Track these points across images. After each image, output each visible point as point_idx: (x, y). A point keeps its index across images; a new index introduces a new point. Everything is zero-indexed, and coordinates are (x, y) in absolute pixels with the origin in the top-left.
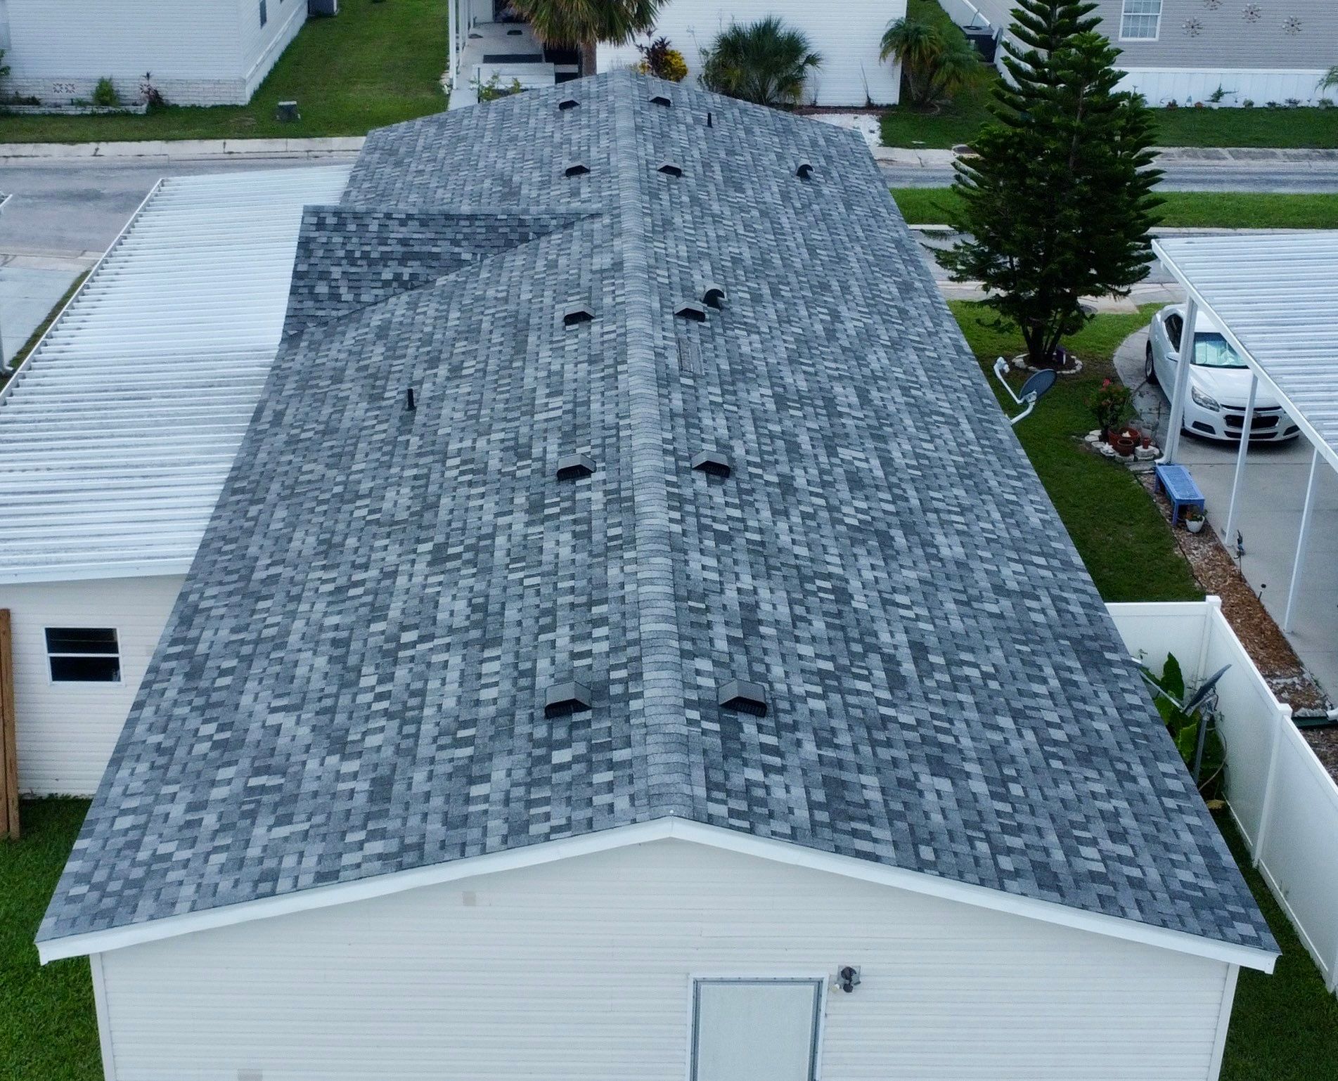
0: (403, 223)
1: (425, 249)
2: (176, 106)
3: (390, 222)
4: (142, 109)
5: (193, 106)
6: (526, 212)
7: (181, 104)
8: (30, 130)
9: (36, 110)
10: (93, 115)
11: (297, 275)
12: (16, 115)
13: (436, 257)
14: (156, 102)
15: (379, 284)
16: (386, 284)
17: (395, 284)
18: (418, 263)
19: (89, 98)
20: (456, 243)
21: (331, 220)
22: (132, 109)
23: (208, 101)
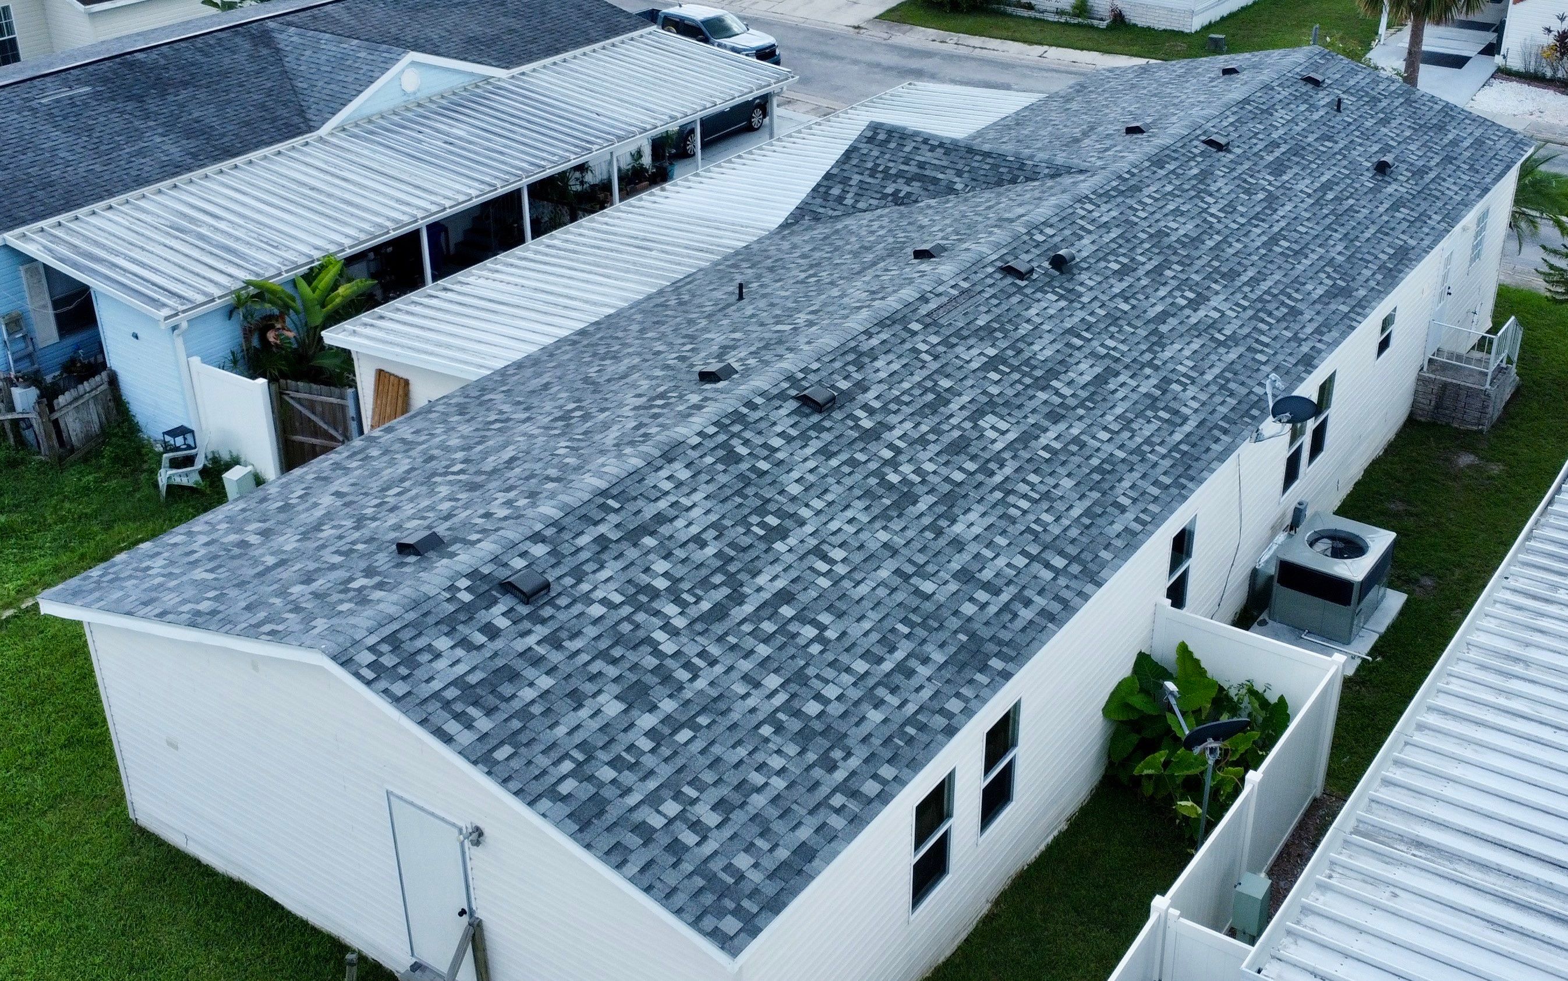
0: (933, 149)
1: (934, 174)
2: (1135, 25)
3: (923, 146)
4: (1103, 25)
5: (1149, 28)
6: (1031, 157)
7: (1140, 24)
8: (1008, 29)
9: (1026, 13)
10: (1066, 23)
11: (828, 176)
12: (1010, 15)
13: (935, 181)
14: (1119, 20)
15: (879, 196)
16: (885, 196)
17: (890, 198)
18: (919, 184)
19: (1069, 9)
20: (959, 174)
21: (882, 136)
22: (1095, 22)
23: (1161, 23)
